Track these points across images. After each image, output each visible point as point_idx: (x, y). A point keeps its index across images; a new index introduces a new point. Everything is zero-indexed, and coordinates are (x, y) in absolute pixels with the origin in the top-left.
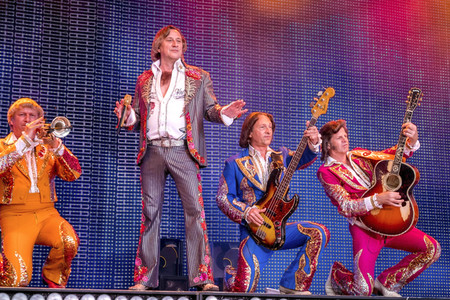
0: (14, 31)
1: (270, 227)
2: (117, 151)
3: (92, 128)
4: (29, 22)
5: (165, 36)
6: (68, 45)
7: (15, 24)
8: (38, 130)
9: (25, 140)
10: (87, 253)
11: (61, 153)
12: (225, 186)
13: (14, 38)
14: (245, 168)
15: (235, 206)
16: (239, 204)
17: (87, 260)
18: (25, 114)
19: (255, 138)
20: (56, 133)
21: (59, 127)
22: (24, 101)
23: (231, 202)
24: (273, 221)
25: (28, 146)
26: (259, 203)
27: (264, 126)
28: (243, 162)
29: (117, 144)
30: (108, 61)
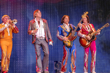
0: (4, 11)
1: (69, 42)
2: (30, 39)
3: (23, 34)
4: (7, 9)
5: (37, 12)
6: (17, 14)
7: (4, 9)
8: (9, 22)
9: (7, 24)
10: (23, 64)
11: (15, 27)
12: (58, 32)
13: (4, 13)
14: (63, 27)
15: (61, 37)
16: (62, 36)
17: (23, 66)
18: (6, 18)
19: (64, 21)
20: (14, 23)
21: (14, 21)
22: (6, 15)
23: (60, 36)
24: (70, 41)
25: (8, 25)
26: (67, 36)
27: (67, 19)
28: (62, 26)
29: (30, 38)
30: (27, 18)
